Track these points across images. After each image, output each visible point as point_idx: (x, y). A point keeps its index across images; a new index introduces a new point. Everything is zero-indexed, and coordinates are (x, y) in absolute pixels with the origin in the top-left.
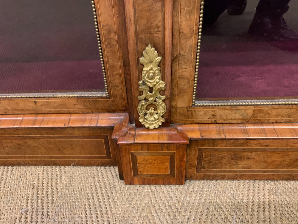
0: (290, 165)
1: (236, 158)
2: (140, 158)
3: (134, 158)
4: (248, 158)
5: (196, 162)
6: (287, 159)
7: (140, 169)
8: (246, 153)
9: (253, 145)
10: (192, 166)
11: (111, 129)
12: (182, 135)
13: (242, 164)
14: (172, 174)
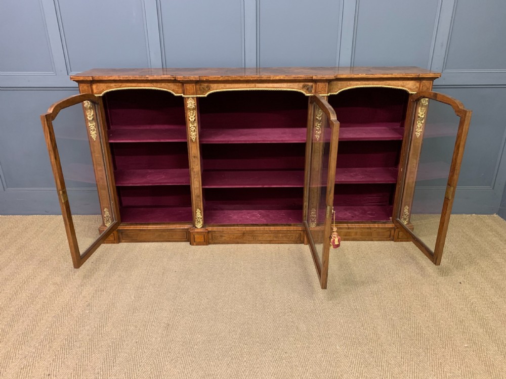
0: (236, 238)
1: (221, 236)
2: (196, 236)
3: (194, 236)
4: (225, 236)
5: (211, 238)
6: (235, 237)
7: (196, 240)
8: (224, 235)
9: (225, 232)
10: (210, 239)
11: (188, 229)
12: (207, 230)
13: (223, 238)
14: (205, 241)
